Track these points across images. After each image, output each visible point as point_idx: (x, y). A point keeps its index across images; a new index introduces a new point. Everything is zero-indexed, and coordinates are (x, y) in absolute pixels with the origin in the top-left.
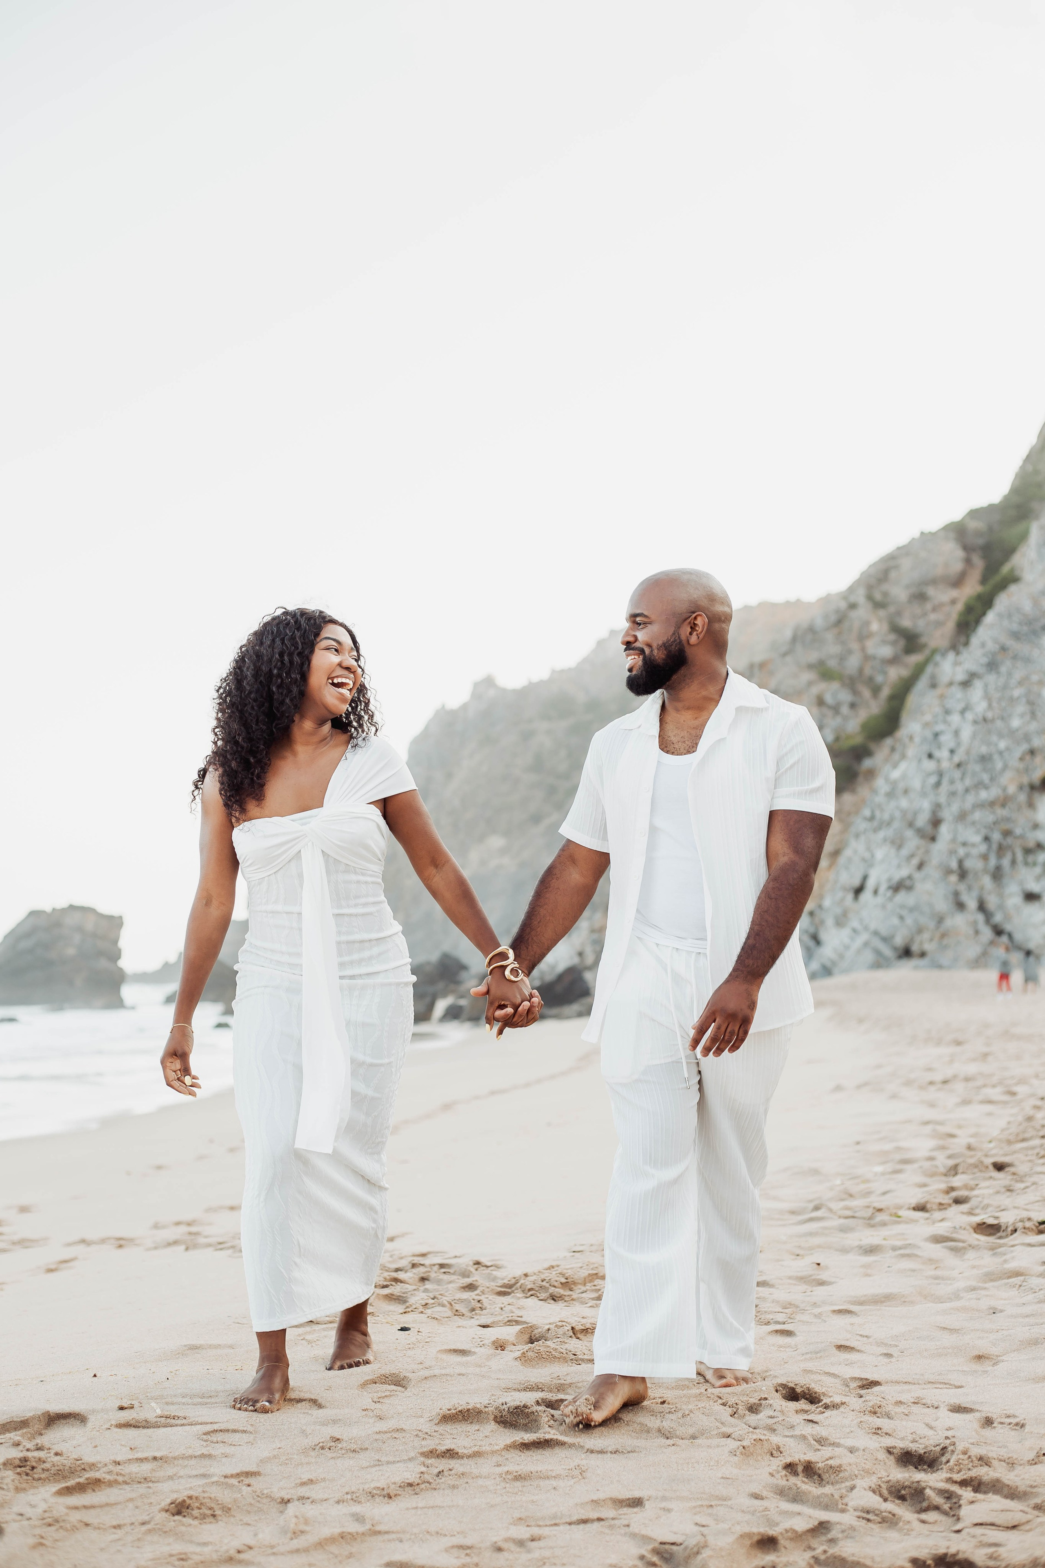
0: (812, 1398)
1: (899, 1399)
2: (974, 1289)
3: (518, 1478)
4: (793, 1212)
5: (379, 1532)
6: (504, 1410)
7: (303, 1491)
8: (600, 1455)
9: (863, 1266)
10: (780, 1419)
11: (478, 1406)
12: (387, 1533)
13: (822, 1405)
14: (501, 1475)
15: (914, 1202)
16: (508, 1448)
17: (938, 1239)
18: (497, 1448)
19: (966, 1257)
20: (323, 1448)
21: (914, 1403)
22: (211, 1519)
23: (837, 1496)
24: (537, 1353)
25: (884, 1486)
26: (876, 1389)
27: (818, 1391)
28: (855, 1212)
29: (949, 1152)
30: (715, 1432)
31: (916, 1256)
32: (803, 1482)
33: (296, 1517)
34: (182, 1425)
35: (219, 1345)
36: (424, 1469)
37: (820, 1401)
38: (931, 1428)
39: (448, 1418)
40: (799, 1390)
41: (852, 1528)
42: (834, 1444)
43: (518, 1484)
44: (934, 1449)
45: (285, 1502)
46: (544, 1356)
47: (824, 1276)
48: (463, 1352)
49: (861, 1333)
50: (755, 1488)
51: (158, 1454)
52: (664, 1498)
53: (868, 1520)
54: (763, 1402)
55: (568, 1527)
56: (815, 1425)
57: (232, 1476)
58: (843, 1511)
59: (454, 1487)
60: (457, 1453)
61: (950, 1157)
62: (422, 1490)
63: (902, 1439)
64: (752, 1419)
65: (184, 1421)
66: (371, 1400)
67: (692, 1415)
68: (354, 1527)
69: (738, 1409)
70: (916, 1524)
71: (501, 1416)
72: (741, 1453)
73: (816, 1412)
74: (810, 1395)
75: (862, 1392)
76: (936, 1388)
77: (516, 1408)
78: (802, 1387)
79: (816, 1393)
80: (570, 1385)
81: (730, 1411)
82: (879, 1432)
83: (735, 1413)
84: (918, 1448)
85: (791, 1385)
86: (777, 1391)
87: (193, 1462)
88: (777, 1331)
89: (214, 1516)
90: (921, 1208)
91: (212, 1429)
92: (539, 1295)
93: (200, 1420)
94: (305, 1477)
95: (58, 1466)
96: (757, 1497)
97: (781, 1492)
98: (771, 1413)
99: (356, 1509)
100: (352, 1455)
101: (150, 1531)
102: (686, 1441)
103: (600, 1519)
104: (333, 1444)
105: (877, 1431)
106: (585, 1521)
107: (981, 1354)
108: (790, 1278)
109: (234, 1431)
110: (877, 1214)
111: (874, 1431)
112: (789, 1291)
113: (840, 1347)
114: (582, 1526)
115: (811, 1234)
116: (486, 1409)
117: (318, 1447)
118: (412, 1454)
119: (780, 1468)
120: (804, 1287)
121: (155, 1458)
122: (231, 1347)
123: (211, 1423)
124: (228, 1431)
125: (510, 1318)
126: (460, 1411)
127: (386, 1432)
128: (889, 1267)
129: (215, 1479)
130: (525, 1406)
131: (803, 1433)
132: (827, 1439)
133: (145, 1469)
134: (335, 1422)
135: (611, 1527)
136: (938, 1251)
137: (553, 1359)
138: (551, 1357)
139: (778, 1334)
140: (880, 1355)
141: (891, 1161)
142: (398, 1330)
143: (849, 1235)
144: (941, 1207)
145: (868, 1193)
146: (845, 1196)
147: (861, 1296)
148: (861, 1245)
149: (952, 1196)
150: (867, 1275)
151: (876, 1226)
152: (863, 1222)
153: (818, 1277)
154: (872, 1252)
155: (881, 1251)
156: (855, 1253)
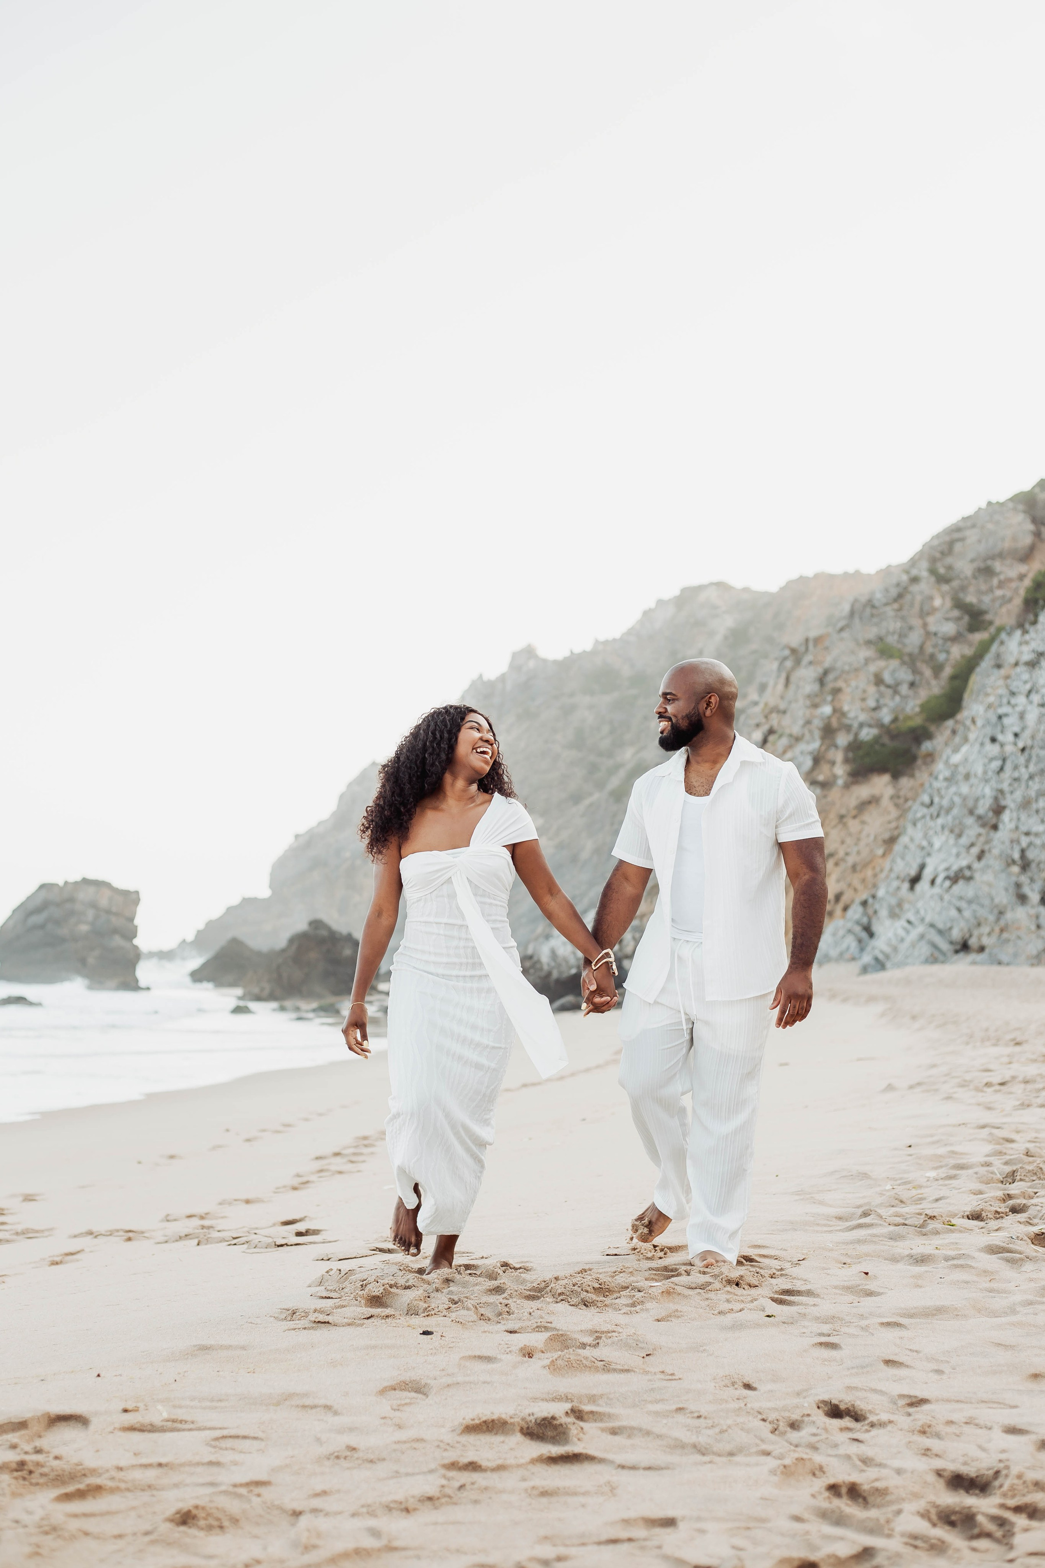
0: (857, 1417)
1: (950, 1419)
2: (1030, 1303)
3: (544, 1494)
4: (840, 1218)
5: (395, 1549)
6: (531, 1421)
7: (317, 1503)
8: (632, 1472)
9: (913, 1277)
10: (824, 1436)
11: (504, 1416)
12: (404, 1549)
13: (868, 1424)
14: (526, 1490)
15: (968, 1209)
16: (534, 1461)
17: (993, 1250)
18: (522, 1461)
19: (1023, 1269)
20: (338, 1457)
21: (966, 1423)
22: (218, 1531)
23: (882, 1521)
24: (567, 1361)
25: (933, 1511)
26: (926, 1407)
27: (864, 1408)
28: (906, 1219)
29: (1008, 1157)
30: (754, 1450)
31: (971, 1267)
32: (847, 1505)
33: (308, 1530)
34: (190, 1430)
35: (230, 1346)
36: (444, 1482)
37: (865, 1418)
38: (983, 1449)
39: (472, 1429)
40: (842, 1407)
41: (898, 1555)
42: (880, 1465)
43: (544, 1500)
44: (986, 1473)
45: (297, 1514)
46: (574, 1365)
47: (872, 1286)
48: (488, 1359)
49: (910, 1347)
50: (796, 1510)
51: (163, 1460)
52: (699, 1519)
53: (916, 1547)
54: (806, 1419)
55: (596, 1547)
56: (860, 1445)
57: (241, 1485)
58: (889, 1536)
59: (476, 1502)
60: (480, 1466)
61: (1006, 1163)
62: (442, 1504)
63: (953, 1461)
64: (794, 1436)
65: (192, 1426)
66: (389, 1408)
67: (730, 1431)
68: (369, 1542)
69: (778, 1426)
70: (967, 1553)
71: (528, 1428)
72: (782, 1473)
73: (862, 1431)
74: (856, 1413)
75: (911, 1410)
76: (989, 1408)
77: (544, 1419)
78: (846, 1404)
79: (861, 1410)
80: (601, 1396)
81: (770, 1427)
82: (929, 1453)
83: (776, 1430)
84: (970, 1470)
85: (834, 1402)
86: (818, 1407)
87: (199, 1469)
88: (821, 1344)
89: (221, 1527)
90: (976, 1216)
91: (221, 1435)
92: (570, 1300)
93: (209, 1424)
94: (319, 1488)
95: (57, 1471)
96: (798, 1519)
97: (824, 1515)
98: (814, 1430)
99: (372, 1522)
100: (369, 1465)
101: (153, 1542)
102: (724, 1459)
103: (630, 1540)
104: (349, 1453)
105: (926, 1452)
106: (614, 1541)
107: (1038, 1372)
108: (836, 1287)
109: (245, 1437)
110: (929, 1221)
111: (923, 1451)
112: (834, 1301)
113: (888, 1362)
114: (611, 1547)
115: (859, 1241)
116: (512, 1420)
117: (332, 1457)
118: (433, 1466)
119: (823, 1490)
120: (850, 1298)
121: (160, 1465)
122: (243, 1348)
123: (220, 1429)
124: (237, 1437)
125: (539, 1324)
126: (485, 1422)
127: (405, 1442)
128: (942, 1278)
129: (223, 1488)
130: (553, 1418)
131: (848, 1452)
132: (872, 1460)
133: (150, 1475)
134: (351, 1430)
135: (642, 1548)
136: (993, 1262)
137: (583, 1368)
138: (581, 1366)
139: (823, 1346)
140: (931, 1371)
141: (946, 1165)
142: (420, 1334)
143: (900, 1244)
144: (998, 1216)
145: (922, 1199)
146: (897, 1202)
147: (912, 1309)
148: (913, 1254)
149: (1010, 1205)
150: (918, 1286)
151: (927, 1235)
152: (914, 1230)
153: (865, 1287)
154: (924, 1262)
155: (934, 1261)
156: (906, 1262)
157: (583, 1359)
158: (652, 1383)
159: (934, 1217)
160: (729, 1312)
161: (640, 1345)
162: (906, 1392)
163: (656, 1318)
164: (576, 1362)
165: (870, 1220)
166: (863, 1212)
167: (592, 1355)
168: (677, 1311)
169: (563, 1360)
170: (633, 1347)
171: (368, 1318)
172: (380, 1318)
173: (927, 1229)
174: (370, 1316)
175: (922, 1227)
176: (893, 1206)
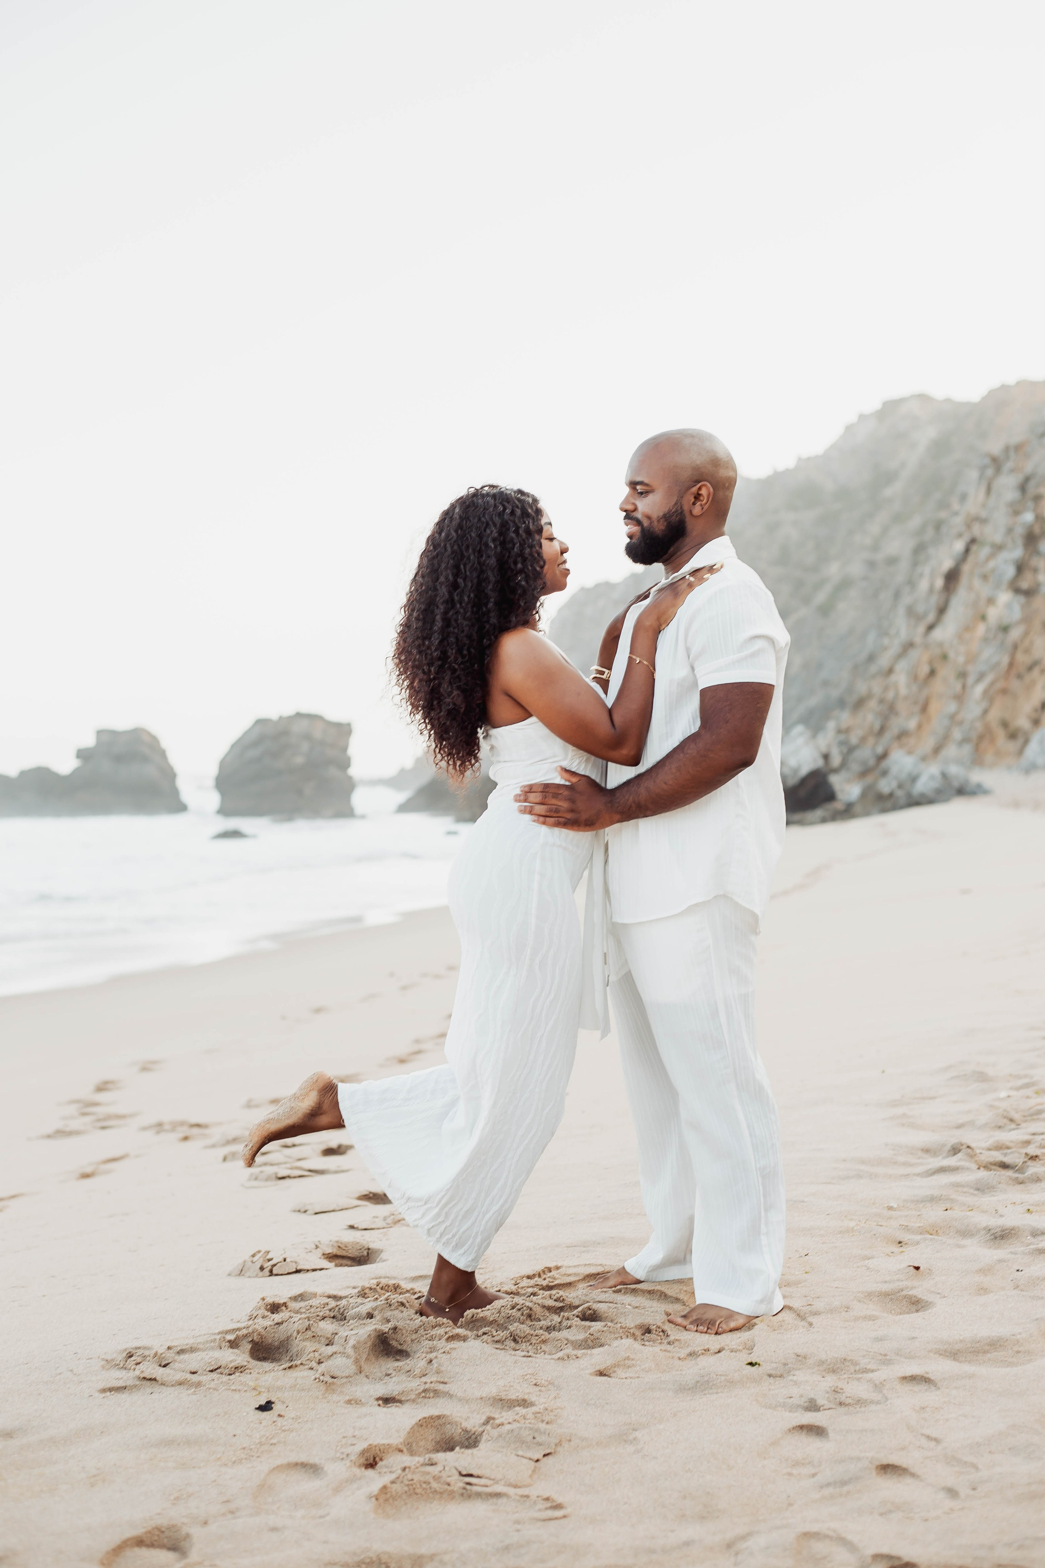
9: (985, 1268)
24: (408, 1485)
28: (1005, 1155)
46: (418, 1491)
47: (919, 1291)
48: (310, 1470)
49: (927, 1432)
88: (802, 1427)
92: (495, 1333)
108: (870, 1295)
110: (1030, 1163)
113: (884, 1468)
115: (933, 1200)
120: (884, 1318)
125: (427, 1386)
128: (1018, 1270)
137: (431, 1495)
139: (803, 1433)
140: (943, 1490)
142: (257, 1409)
143: (986, 1200)
146: (1007, 1122)
147: (954, 1344)
148: (990, 1227)
150: (983, 1290)
151: (1025, 1183)
152: (1008, 1176)
153: (910, 1293)
154: (1004, 1241)
155: (1017, 1238)
156: (981, 1238)
157: (431, 1481)
158: (519, 1527)
159: (1036, 1156)
160: (703, 1354)
161: (538, 1439)
163: (597, 1368)
164: (421, 1486)
165: (956, 1162)
166: (952, 1146)
167: (457, 1464)
168: (628, 1358)
169: (402, 1482)
170: (527, 1442)
171: (212, 1371)
172: (227, 1371)
173: (1026, 1174)
174: (216, 1367)
175: (1021, 1170)
176: (1000, 1127)
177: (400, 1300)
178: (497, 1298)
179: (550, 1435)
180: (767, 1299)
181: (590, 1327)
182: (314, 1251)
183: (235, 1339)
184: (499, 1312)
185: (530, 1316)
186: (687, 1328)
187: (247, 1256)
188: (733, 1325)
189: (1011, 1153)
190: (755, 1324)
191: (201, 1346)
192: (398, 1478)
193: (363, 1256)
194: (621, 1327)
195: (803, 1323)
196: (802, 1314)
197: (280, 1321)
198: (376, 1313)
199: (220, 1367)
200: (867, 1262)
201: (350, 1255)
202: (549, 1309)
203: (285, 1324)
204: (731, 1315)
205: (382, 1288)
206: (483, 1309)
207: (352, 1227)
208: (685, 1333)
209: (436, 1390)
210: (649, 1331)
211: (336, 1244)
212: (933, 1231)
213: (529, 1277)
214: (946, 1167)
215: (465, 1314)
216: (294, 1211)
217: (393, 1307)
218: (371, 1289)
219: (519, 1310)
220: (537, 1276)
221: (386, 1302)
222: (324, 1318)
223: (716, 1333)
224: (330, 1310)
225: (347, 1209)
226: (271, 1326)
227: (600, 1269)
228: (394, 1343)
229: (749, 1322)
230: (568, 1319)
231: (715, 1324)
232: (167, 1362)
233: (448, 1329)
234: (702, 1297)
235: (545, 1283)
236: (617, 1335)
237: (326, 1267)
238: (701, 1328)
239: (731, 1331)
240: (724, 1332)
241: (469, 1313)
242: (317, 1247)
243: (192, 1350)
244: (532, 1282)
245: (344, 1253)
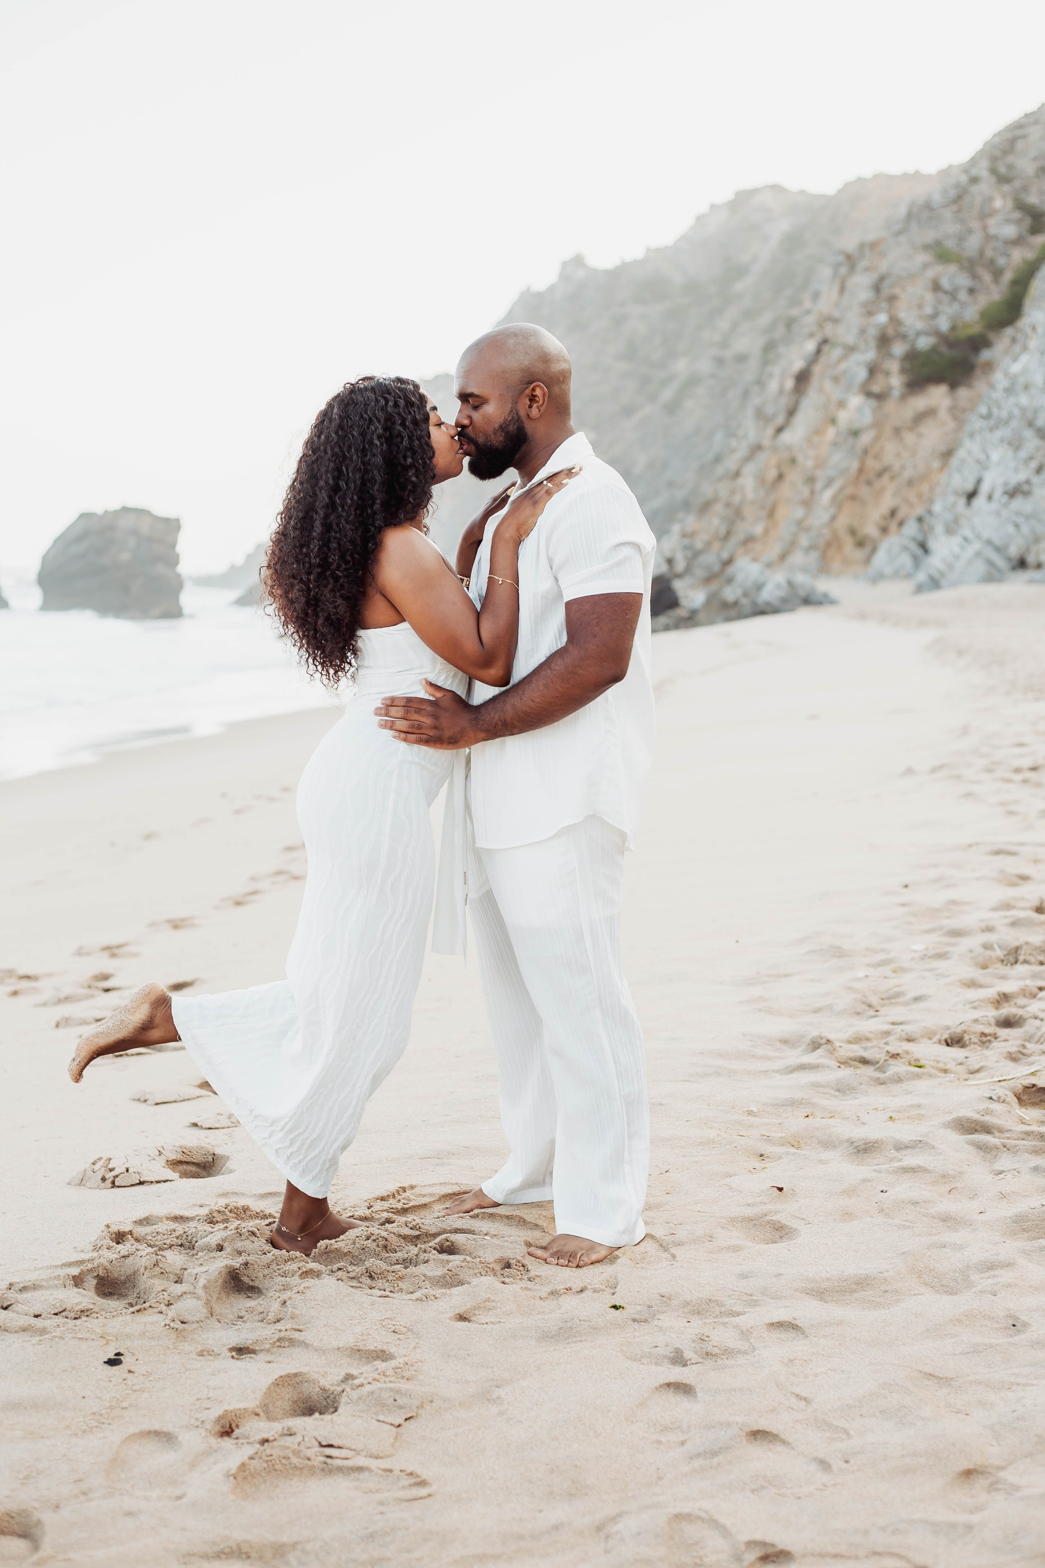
4: (784, 1043)
9: (849, 1191)
15: (952, 1024)
17: (967, 1126)
19: (998, 1172)
24: (267, 1461)
28: (865, 1048)
29: (1014, 916)
31: (926, 1168)
46: (277, 1467)
47: (783, 1216)
49: (797, 1390)
80: (294, 1546)
88: (669, 1385)
90: (955, 1041)
92: (350, 1269)
107: (971, 1467)
108: (733, 1220)
110: (891, 1061)
125: (282, 1334)
128: (882, 1192)
136: (958, 1154)
137: (291, 1471)
138: (288, 1467)
139: (672, 1389)
140: (815, 1459)
141: (941, 928)
142: (105, 1362)
143: (847, 1104)
144: (984, 1039)
145: (897, 995)
146: (865, 1007)
147: (823, 1281)
148: (854, 1140)
149: (1004, 1015)
150: (848, 1215)
151: (886, 1084)
152: (869, 1076)
153: (775, 1218)
154: (867, 1154)
155: (880, 1152)
156: (844, 1151)
157: (291, 1456)
158: (382, 1509)
159: (898, 1054)
160: (565, 1293)
161: (400, 1401)
162: (758, 1536)
163: (457, 1311)
164: (280, 1461)
165: (816, 1059)
166: (811, 1040)
167: (316, 1434)
168: (488, 1300)
169: (261, 1458)
170: (388, 1406)
171: (56, 1314)
172: (73, 1315)
173: (887, 1074)
174: (61, 1310)
175: (882, 1069)
176: (858, 1014)
177: (251, 1229)
178: (351, 1227)
179: (412, 1396)
180: (630, 1230)
181: (448, 1262)
182: (157, 1158)
183: (80, 1274)
184: (354, 1243)
185: (385, 1247)
186: (548, 1261)
187: (88, 1166)
188: (594, 1257)
189: (872, 1047)
190: (617, 1257)
191: (44, 1284)
192: (257, 1453)
193: (208, 1162)
194: (481, 1262)
195: (666, 1255)
196: (665, 1244)
197: (126, 1253)
198: (226, 1245)
199: (64, 1310)
200: (728, 1180)
201: (194, 1161)
202: (405, 1237)
203: (131, 1258)
204: (593, 1246)
205: (231, 1212)
206: (337, 1239)
207: (195, 1125)
208: (546, 1267)
209: (291, 1339)
210: (508, 1266)
211: (179, 1150)
212: (795, 1142)
213: (383, 1199)
214: (806, 1065)
215: (319, 1244)
216: (134, 1100)
217: (243, 1237)
218: (219, 1212)
219: (374, 1240)
220: (391, 1197)
221: (236, 1231)
222: (171, 1246)
223: (578, 1266)
224: (177, 1238)
225: (188, 1099)
226: (116, 1259)
227: (456, 1189)
228: (245, 1279)
229: (611, 1255)
230: (425, 1251)
231: (576, 1258)
232: (9, 1303)
233: (301, 1265)
234: (563, 1227)
235: (399, 1206)
236: (476, 1271)
237: (170, 1179)
238: (562, 1261)
239: (592, 1263)
240: (585, 1265)
241: (322, 1244)
242: (160, 1153)
243: (35, 1287)
244: (386, 1205)
245: (189, 1159)
